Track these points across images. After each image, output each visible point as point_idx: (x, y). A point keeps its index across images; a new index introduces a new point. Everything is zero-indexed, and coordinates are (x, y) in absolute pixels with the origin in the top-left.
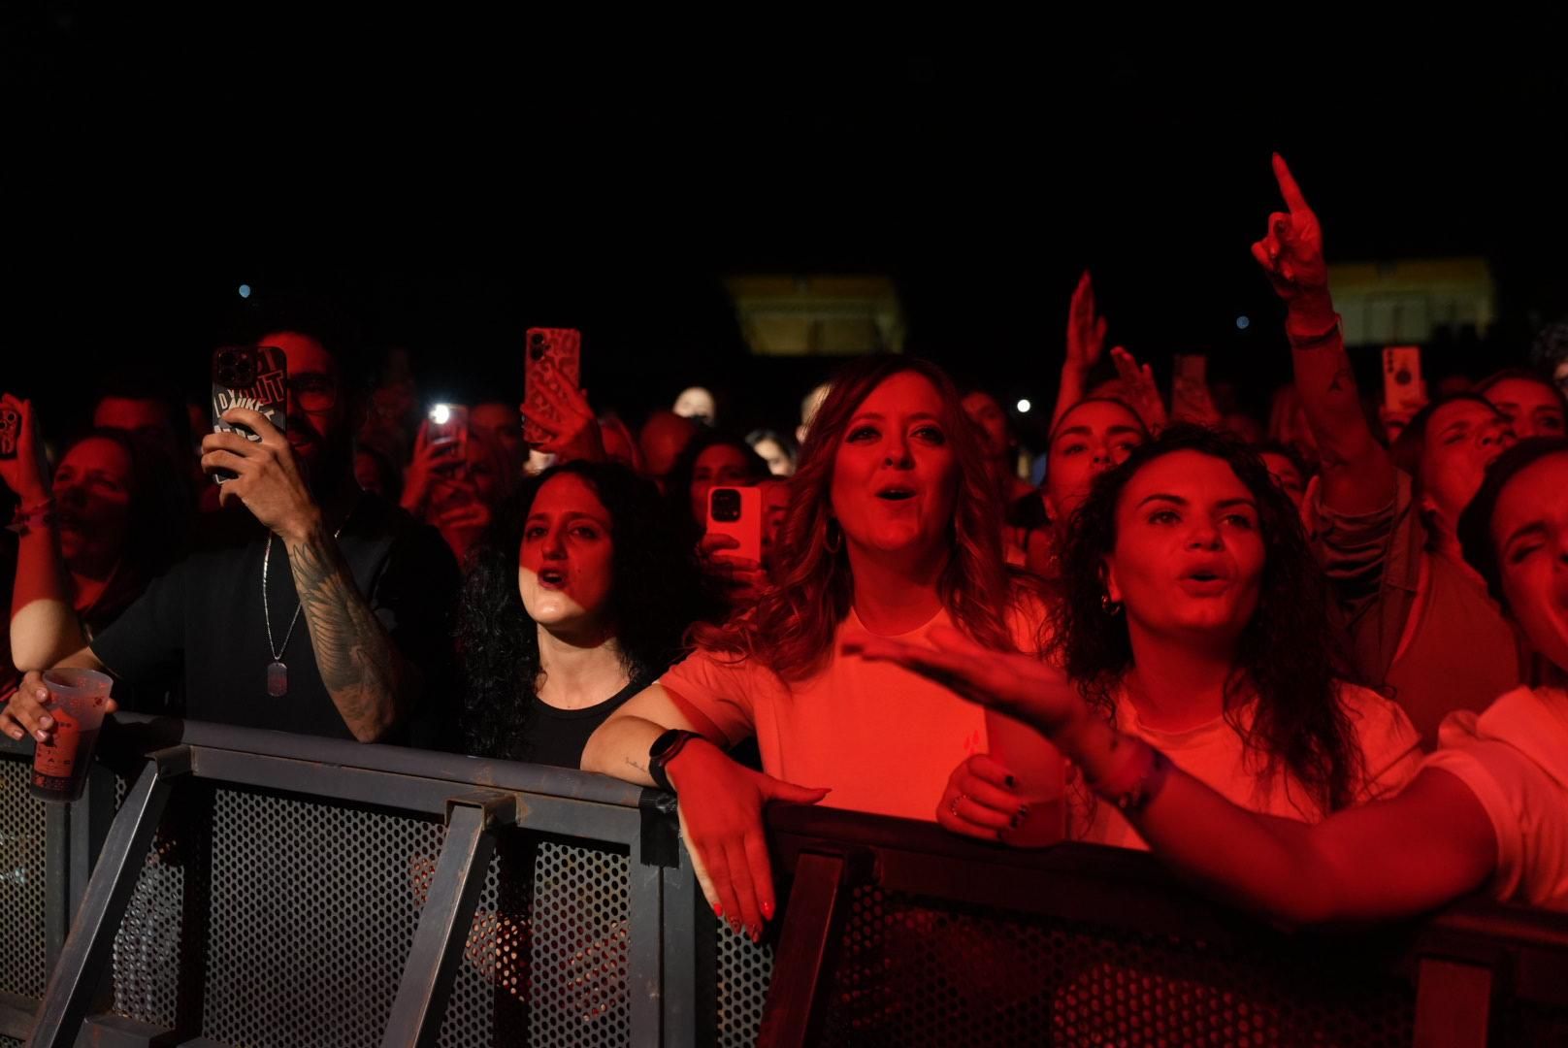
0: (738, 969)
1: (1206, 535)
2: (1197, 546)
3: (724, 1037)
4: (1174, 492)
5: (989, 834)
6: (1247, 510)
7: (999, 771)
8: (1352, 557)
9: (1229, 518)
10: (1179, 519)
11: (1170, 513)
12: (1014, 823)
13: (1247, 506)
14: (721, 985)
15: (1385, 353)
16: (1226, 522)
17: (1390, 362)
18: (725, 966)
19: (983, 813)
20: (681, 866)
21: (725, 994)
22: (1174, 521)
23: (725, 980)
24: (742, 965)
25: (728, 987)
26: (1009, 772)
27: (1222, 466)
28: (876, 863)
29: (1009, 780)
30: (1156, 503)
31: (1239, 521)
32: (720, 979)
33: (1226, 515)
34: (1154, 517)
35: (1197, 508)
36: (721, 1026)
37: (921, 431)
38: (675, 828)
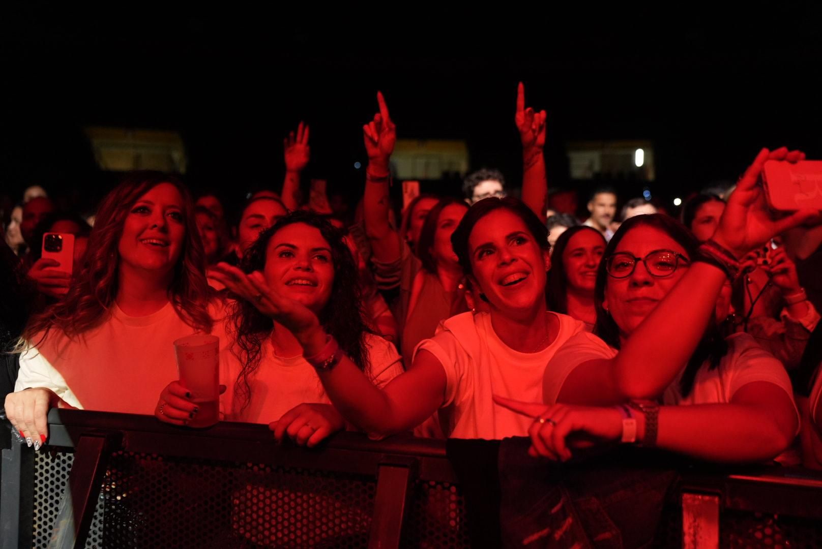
0: (46, 501)
1: (304, 264)
2: (299, 268)
3: (37, 539)
4: (292, 243)
5: (180, 423)
6: (326, 253)
7: (183, 390)
8: (387, 280)
9: (317, 256)
10: (294, 256)
11: (289, 253)
12: (191, 415)
13: (327, 252)
14: (36, 511)
15: (404, 184)
16: (316, 258)
17: (406, 189)
18: (39, 500)
19: (175, 413)
20: (13, 448)
21: (38, 515)
22: (292, 256)
23: (39, 508)
24: (48, 499)
25: (40, 512)
26: (187, 391)
27: (316, 232)
28: (124, 439)
29: (188, 395)
30: (283, 248)
31: (322, 258)
32: (35, 508)
33: (316, 255)
34: (281, 254)
35: (302, 252)
36: (35, 533)
37: (171, 214)
38: (9, 427)
